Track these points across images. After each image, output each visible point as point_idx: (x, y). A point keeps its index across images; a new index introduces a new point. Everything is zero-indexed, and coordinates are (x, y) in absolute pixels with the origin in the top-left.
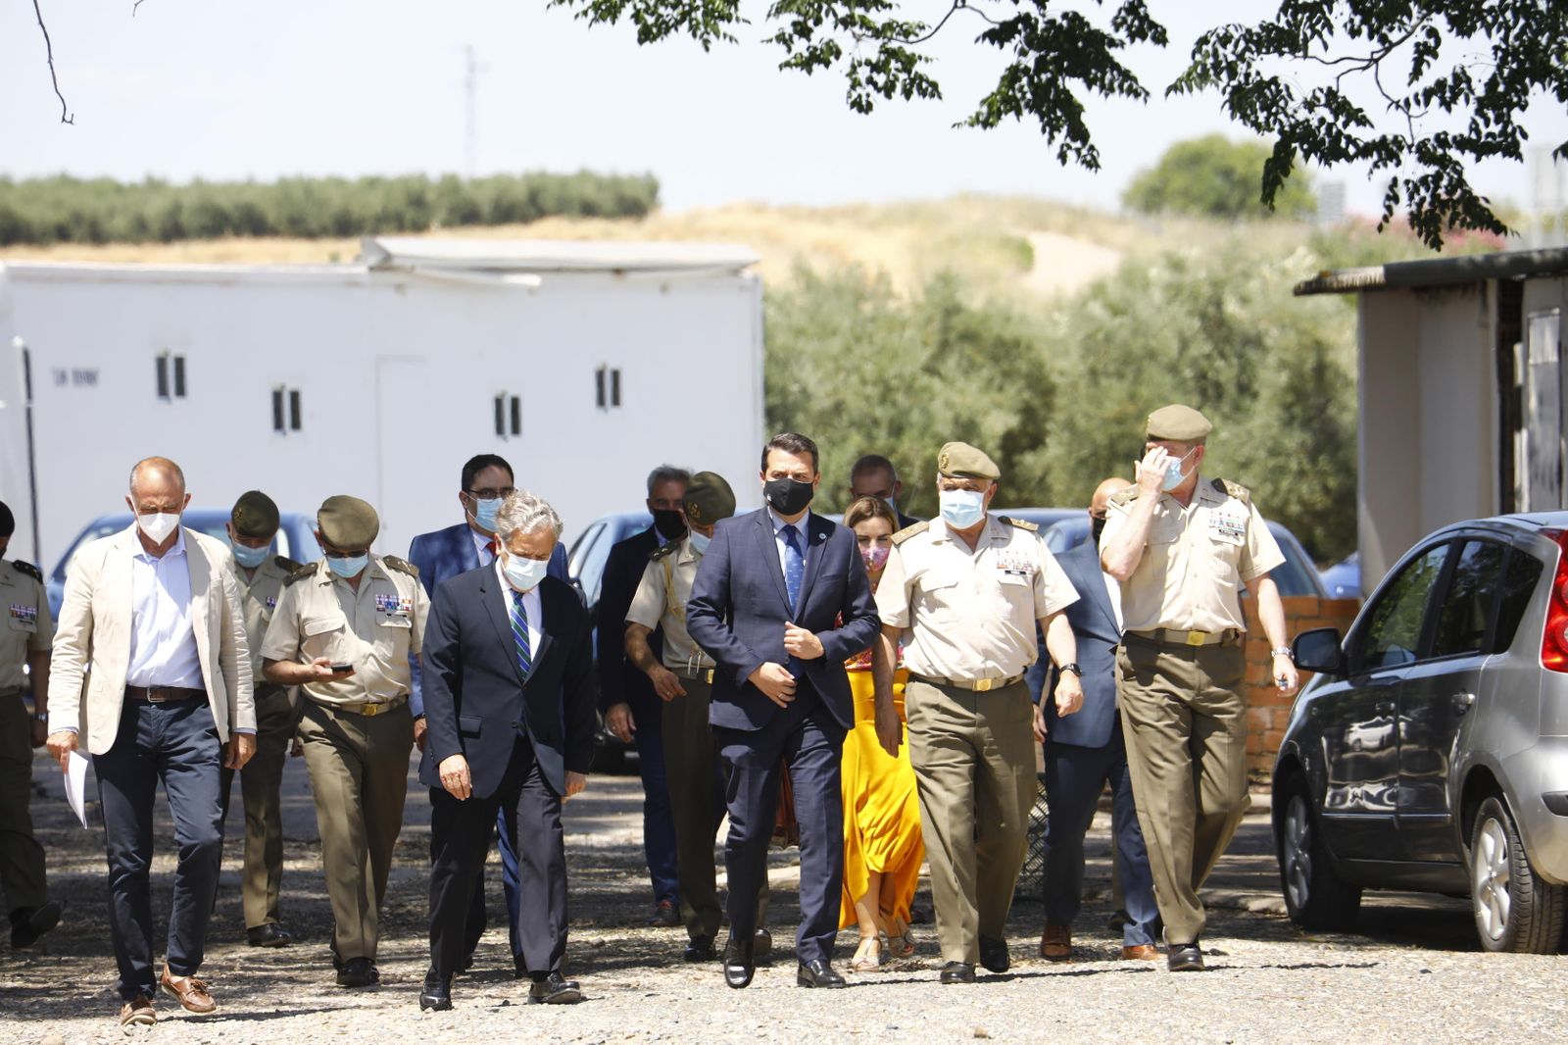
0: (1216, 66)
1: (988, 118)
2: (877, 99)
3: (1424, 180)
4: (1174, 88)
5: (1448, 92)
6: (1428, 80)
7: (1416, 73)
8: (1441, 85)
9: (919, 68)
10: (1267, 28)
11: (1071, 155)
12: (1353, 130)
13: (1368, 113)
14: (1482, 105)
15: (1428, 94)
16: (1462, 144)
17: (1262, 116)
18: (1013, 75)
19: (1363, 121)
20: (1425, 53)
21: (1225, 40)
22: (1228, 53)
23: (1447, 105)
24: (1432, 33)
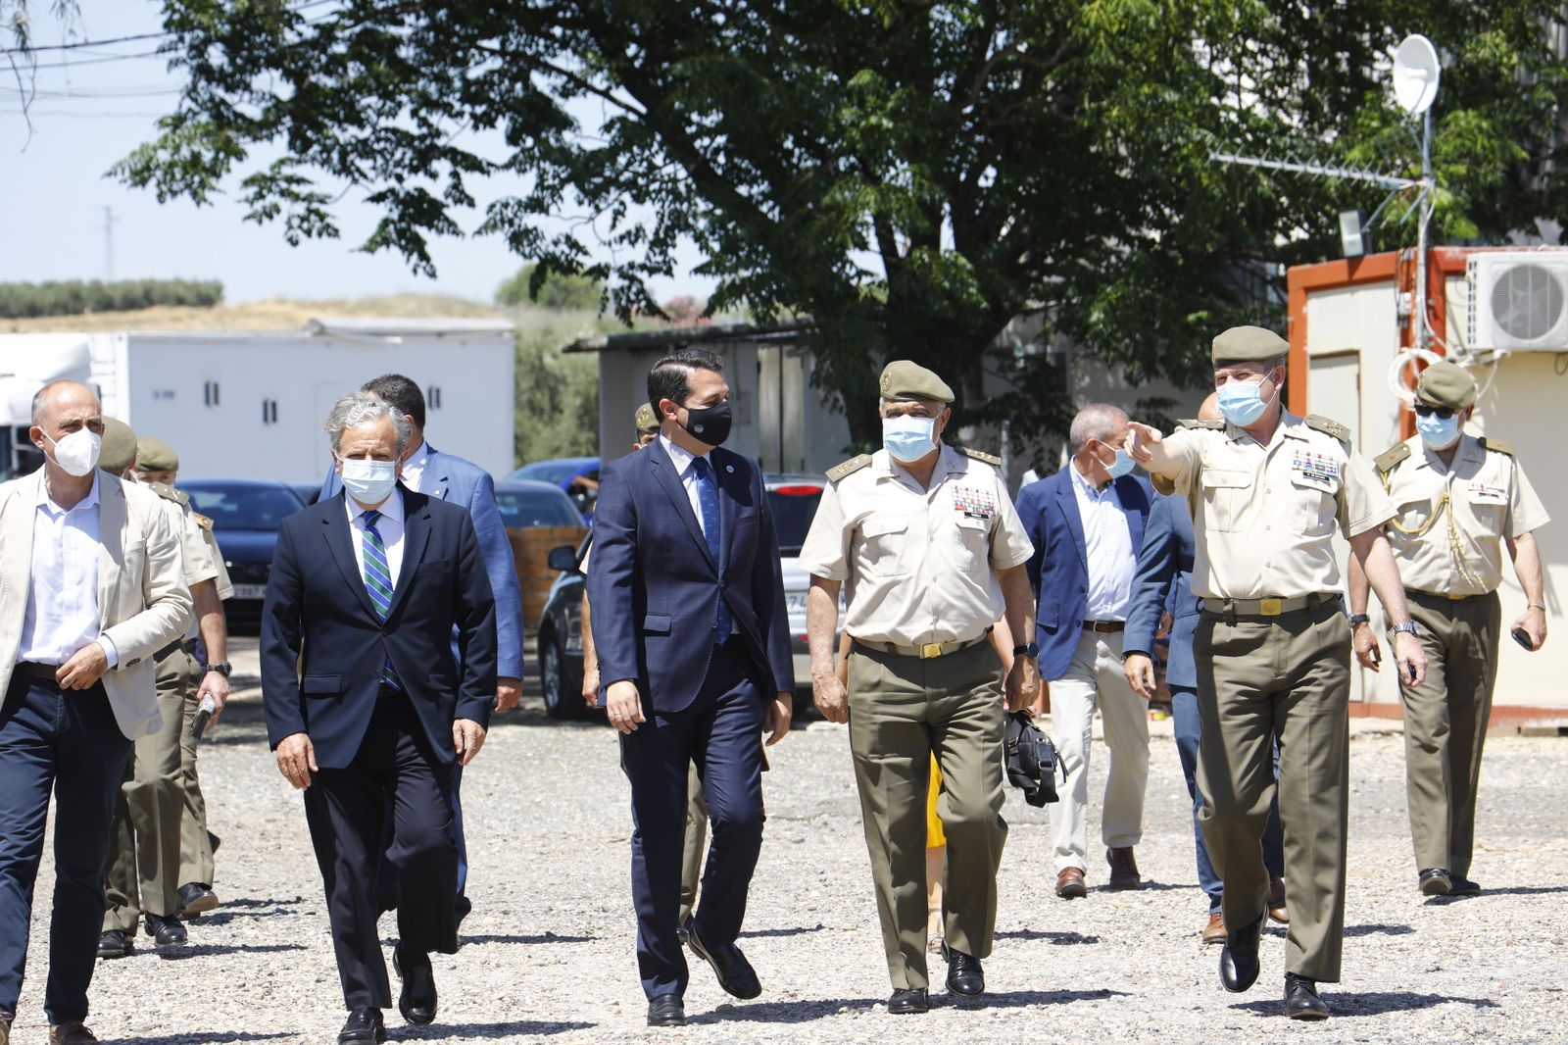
0: (502, 221)
1: (371, 247)
2: (302, 237)
3: (622, 289)
4: (479, 232)
5: (634, 236)
6: (621, 229)
7: (614, 226)
8: (629, 233)
9: (328, 220)
10: (531, 199)
11: (420, 271)
12: (580, 258)
13: (589, 249)
14: (653, 245)
15: (622, 238)
16: (643, 267)
17: (527, 251)
18: (386, 222)
19: (586, 253)
20: (618, 214)
21: (506, 205)
22: (509, 213)
23: (633, 243)
24: (622, 203)
